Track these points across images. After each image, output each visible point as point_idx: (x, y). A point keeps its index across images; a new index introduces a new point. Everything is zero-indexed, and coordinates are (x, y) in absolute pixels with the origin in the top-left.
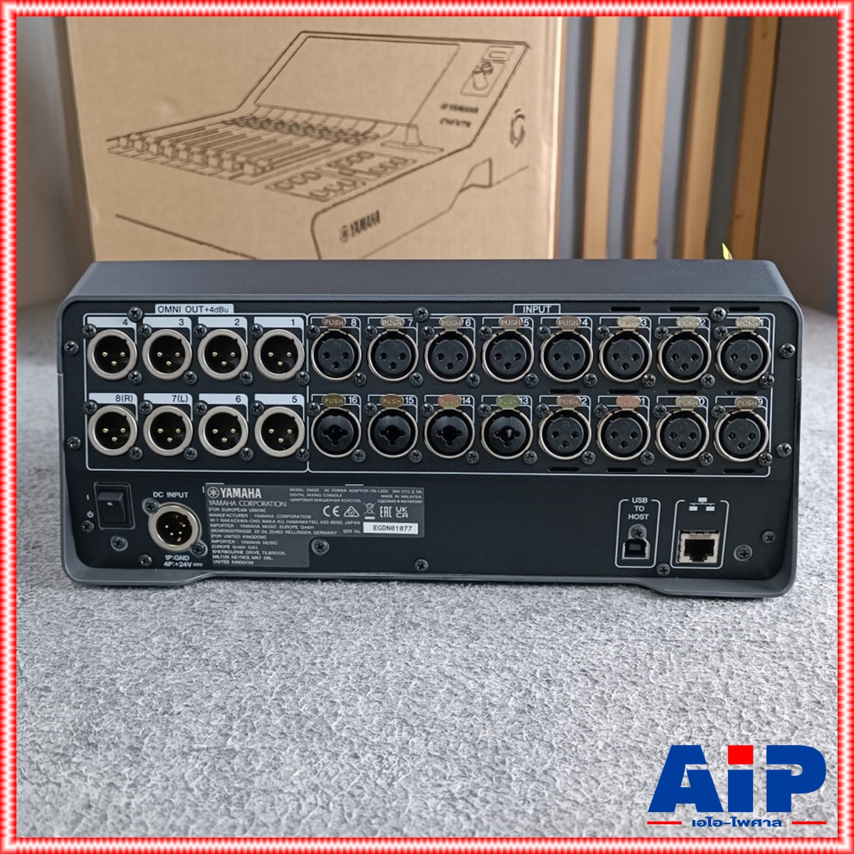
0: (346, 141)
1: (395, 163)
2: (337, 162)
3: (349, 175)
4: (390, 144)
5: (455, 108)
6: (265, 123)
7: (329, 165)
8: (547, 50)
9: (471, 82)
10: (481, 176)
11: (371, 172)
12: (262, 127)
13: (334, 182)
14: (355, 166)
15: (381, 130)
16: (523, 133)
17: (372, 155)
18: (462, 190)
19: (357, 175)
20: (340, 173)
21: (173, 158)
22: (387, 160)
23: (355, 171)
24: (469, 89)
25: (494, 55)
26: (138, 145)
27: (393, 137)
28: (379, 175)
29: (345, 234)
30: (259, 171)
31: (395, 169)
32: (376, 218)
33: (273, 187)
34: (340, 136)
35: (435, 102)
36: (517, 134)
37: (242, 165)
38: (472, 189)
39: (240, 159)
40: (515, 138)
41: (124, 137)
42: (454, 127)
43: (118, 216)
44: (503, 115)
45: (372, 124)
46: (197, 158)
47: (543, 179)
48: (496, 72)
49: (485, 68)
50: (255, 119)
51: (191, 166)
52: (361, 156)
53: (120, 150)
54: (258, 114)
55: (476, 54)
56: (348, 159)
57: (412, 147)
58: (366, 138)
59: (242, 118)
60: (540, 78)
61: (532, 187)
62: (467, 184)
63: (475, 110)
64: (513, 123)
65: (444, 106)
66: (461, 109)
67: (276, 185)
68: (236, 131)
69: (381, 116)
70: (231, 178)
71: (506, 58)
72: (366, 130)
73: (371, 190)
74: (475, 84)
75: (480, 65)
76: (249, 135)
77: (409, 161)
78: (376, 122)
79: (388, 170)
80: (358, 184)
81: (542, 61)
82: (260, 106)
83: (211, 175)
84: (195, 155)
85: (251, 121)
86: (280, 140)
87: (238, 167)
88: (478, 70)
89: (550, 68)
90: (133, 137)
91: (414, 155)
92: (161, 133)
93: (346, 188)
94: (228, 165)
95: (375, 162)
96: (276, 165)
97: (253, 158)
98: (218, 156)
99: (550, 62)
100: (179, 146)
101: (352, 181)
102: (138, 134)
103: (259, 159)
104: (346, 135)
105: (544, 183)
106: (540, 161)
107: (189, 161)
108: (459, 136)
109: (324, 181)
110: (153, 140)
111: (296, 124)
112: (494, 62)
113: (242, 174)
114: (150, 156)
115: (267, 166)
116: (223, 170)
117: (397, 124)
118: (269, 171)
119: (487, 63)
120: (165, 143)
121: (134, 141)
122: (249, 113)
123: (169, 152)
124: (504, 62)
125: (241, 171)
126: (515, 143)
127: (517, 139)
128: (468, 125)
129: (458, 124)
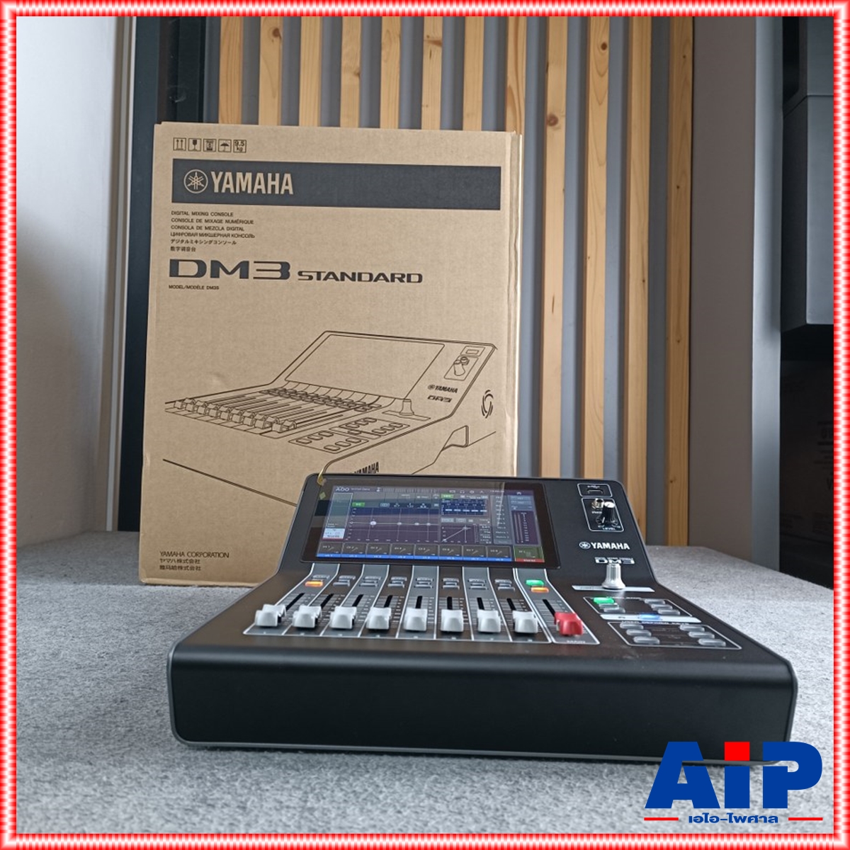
0: (355, 409)
1: (393, 426)
2: (347, 424)
3: (356, 434)
4: (389, 412)
5: (440, 388)
6: (293, 394)
7: (340, 427)
8: (509, 351)
9: (452, 370)
10: (460, 438)
11: (374, 433)
12: (290, 397)
13: (343, 439)
14: (361, 428)
15: (382, 402)
16: (491, 408)
17: (376, 420)
18: (443, 449)
19: (362, 434)
20: (349, 433)
21: (217, 417)
22: (387, 424)
23: (361, 432)
24: (451, 375)
25: (469, 352)
26: (190, 407)
27: (392, 408)
28: (379, 435)
30: (285, 429)
31: (393, 431)
32: (374, 468)
33: (295, 442)
34: (351, 405)
35: (424, 384)
36: (487, 408)
37: (271, 424)
38: (452, 447)
39: (270, 420)
40: (486, 412)
41: (180, 401)
42: (438, 401)
43: (164, 460)
44: (476, 395)
45: (377, 397)
46: (236, 418)
47: (507, 441)
48: (471, 364)
49: (464, 360)
50: (285, 390)
51: (231, 424)
52: (366, 421)
53: (176, 410)
54: (287, 387)
55: (456, 351)
56: (356, 422)
57: (406, 416)
58: (372, 407)
59: (275, 390)
60: (504, 369)
61: (499, 447)
62: (448, 444)
63: (456, 391)
64: (484, 399)
65: (431, 387)
66: (444, 389)
67: (297, 440)
68: (271, 399)
69: (384, 392)
70: (260, 434)
71: (478, 354)
72: (371, 402)
73: (373, 446)
74: (455, 372)
75: (459, 359)
76: (280, 402)
77: (404, 426)
78: (380, 396)
79: (388, 432)
80: (363, 441)
81: (506, 357)
82: (289, 381)
83: (245, 431)
84: (235, 416)
85: (282, 392)
86: (304, 407)
87: (267, 425)
88: (458, 362)
89: (512, 363)
90: (187, 401)
91: (408, 421)
92: (208, 399)
93: (353, 445)
94: (260, 424)
95: (377, 425)
96: (298, 426)
97: (281, 419)
98: (252, 417)
99: (512, 359)
100: (223, 409)
101: (357, 439)
102: (190, 399)
103: (285, 420)
104: (356, 405)
105: (508, 445)
106: (505, 428)
107: (229, 420)
108: (442, 409)
109: (336, 438)
110: (202, 404)
111: (317, 396)
112: (470, 356)
113: (271, 431)
114: (198, 415)
115: (291, 426)
116: (255, 427)
117: (395, 399)
118: (292, 429)
119: (464, 358)
120: (211, 406)
121: (187, 404)
122: (280, 386)
123: (213, 413)
124: (477, 357)
125: (270, 429)
126: (486, 414)
127: (487, 412)
128: (449, 401)
129: (442, 400)
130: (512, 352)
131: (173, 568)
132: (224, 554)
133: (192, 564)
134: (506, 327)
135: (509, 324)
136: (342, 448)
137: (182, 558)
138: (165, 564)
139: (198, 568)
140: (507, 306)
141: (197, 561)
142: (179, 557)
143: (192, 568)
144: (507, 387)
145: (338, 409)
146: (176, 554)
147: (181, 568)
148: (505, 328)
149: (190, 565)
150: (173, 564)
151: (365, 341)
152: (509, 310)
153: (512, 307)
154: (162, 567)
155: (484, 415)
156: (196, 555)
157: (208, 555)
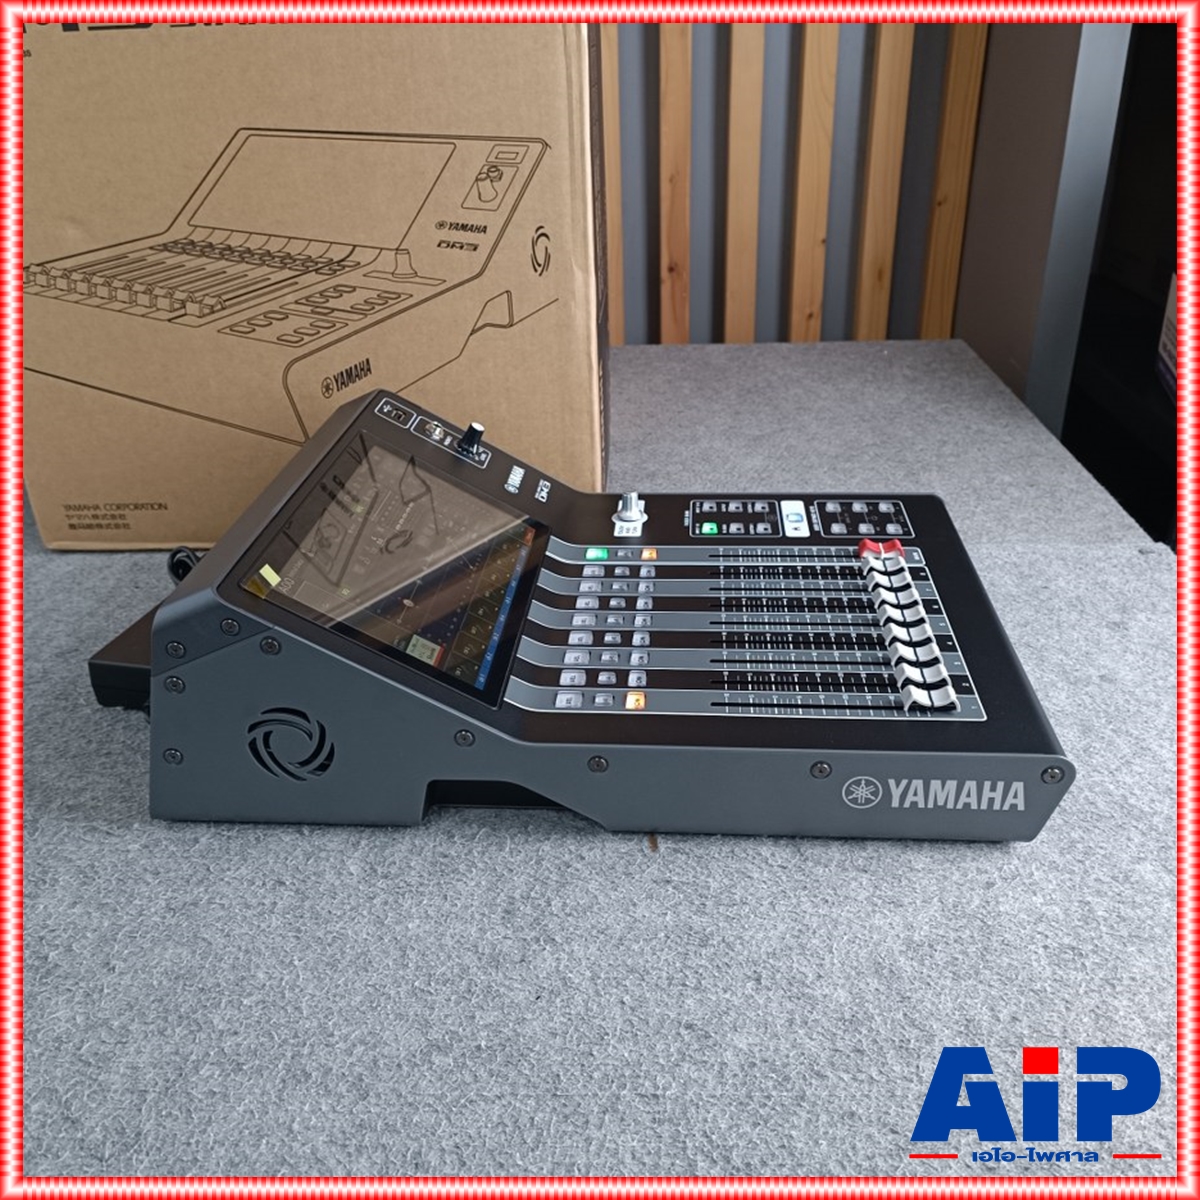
0: (316, 271)
1: (385, 298)
2: (307, 298)
3: (325, 314)
4: (375, 274)
6: (207, 249)
7: (296, 302)
8: (572, 151)
9: (475, 191)
10: (498, 313)
11: (354, 310)
12: (203, 254)
13: (306, 322)
14: (332, 304)
15: (360, 256)
16: (548, 257)
17: (354, 288)
18: (473, 332)
19: (336, 314)
20: (313, 312)
21: (91, 295)
22: (374, 294)
23: (333, 310)
24: (473, 201)
25: (500, 156)
26: (42, 280)
27: (379, 265)
28: (364, 313)
29: (328, 388)
30: (207, 311)
31: (385, 305)
32: (364, 369)
33: (228, 330)
34: (309, 265)
35: (428, 220)
36: (541, 260)
37: (184, 303)
38: (488, 329)
39: (179, 295)
42: (456, 251)
44: (521, 235)
45: (350, 247)
46: (123, 295)
47: (579, 315)
48: (506, 179)
49: (492, 172)
50: (192, 243)
51: (118, 306)
52: (339, 291)
54: (195, 237)
55: (477, 155)
56: (321, 293)
57: (404, 278)
58: (344, 267)
59: (176, 243)
60: (566, 187)
61: (565, 325)
62: (479, 324)
63: (484, 230)
64: (534, 243)
65: (441, 225)
66: (464, 227)
67: (231, 328)
68: (172, 260)
69: (360, 238)
70: (169, 320)
71: (518, 160)
72: (343, 256)
73: (356, 332)
74: (480, 194)
75: (485, 170)
76: (189, 265)
77: (403, 297)
78: (355, 246)
79: (377, 308)
80: (338, 325)
81: (566, 163)
82: (196, 227)
83: (143, 316)
84: (119, 291)
85: (187, 246)
86: (230, 271)
87: (177, 306)
88: (484, 176)
89: (578, 172)
90: (33, 269)
91: (407, 288)
92: (69, 264)
93: (323, 332)
94: (163, 303)
95: (357, 298)
96: (227, 303)
97: (196, 295)
98: (148, 291)
99: (578, 165)
100: (96, 280)
101: (328, 322)
102: (38, 265)
103: (204, 296)
104: (317, 263)
105: (579, 320)
106: (573, 293)
107: (112, 298)
108: (464, 263)
109: (293, 323)
110: (60, 273)
111: (249, 250)
112: (503, 165)
113: (185, 314)
114: (60, 293)
115: (216, 305)
116: (158, 310)
117: (382, 249)
118: (218, 311)
119: (494, 167)
120: (75, 276)
121: (35, 274)
122: (183, 236)
123: (82, 287)
124: (516, 165)
125: (182, 312)
126: (539, 269)
127: (540, 266)
128: (475, 249)
129: (462, 247)
130: (578, 152)
131: (89, 526)
132: (160, 506)
133: (116, 521)
134: (566, 102)
135: (570, 96)
136: (307, 339)
137: (98, 512)
138: (74, 521)
139: (126, 526)
140: (562, 58)
141: (122, 517)
142: (92, 512)
143: (117, 526)
144: (573, 220)
145: (287, 273)
146: (86, 507)
147: (100, 526)
148: (563, 104)
149: (113, 522)
150: (87, 521)
151: (314, 144)
152: (568, 68)
153: (574, 61)
154: (72, 526)
155: (536, 270)
156: (118, 507)
157: (136, 507)
